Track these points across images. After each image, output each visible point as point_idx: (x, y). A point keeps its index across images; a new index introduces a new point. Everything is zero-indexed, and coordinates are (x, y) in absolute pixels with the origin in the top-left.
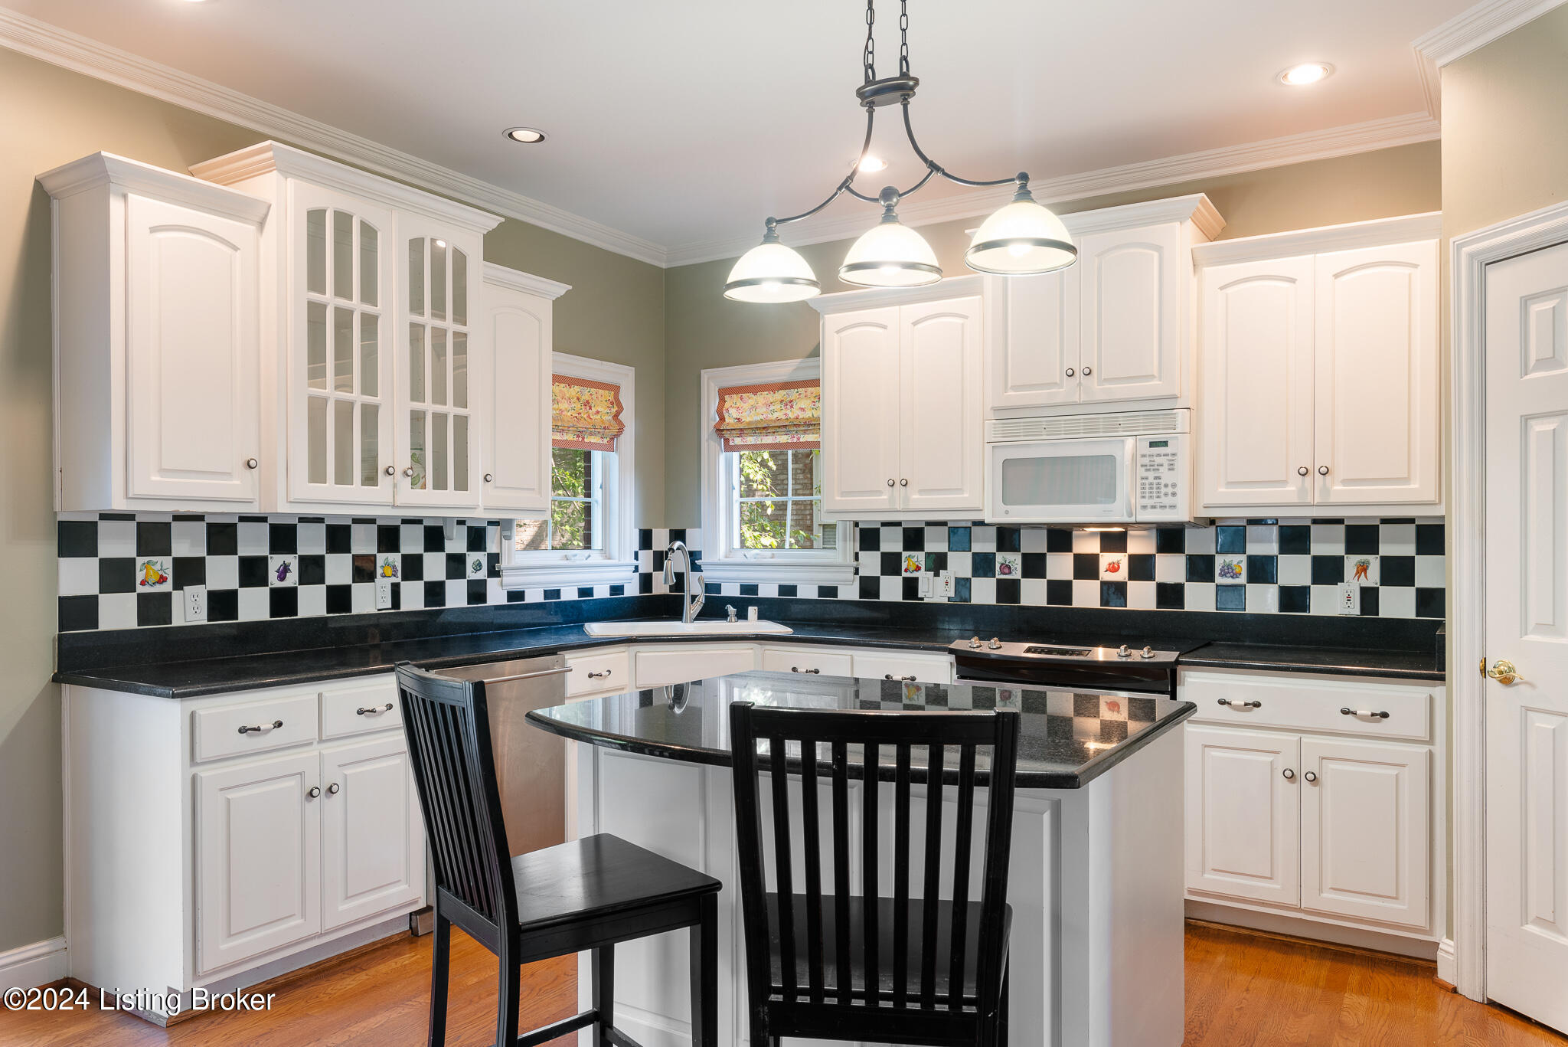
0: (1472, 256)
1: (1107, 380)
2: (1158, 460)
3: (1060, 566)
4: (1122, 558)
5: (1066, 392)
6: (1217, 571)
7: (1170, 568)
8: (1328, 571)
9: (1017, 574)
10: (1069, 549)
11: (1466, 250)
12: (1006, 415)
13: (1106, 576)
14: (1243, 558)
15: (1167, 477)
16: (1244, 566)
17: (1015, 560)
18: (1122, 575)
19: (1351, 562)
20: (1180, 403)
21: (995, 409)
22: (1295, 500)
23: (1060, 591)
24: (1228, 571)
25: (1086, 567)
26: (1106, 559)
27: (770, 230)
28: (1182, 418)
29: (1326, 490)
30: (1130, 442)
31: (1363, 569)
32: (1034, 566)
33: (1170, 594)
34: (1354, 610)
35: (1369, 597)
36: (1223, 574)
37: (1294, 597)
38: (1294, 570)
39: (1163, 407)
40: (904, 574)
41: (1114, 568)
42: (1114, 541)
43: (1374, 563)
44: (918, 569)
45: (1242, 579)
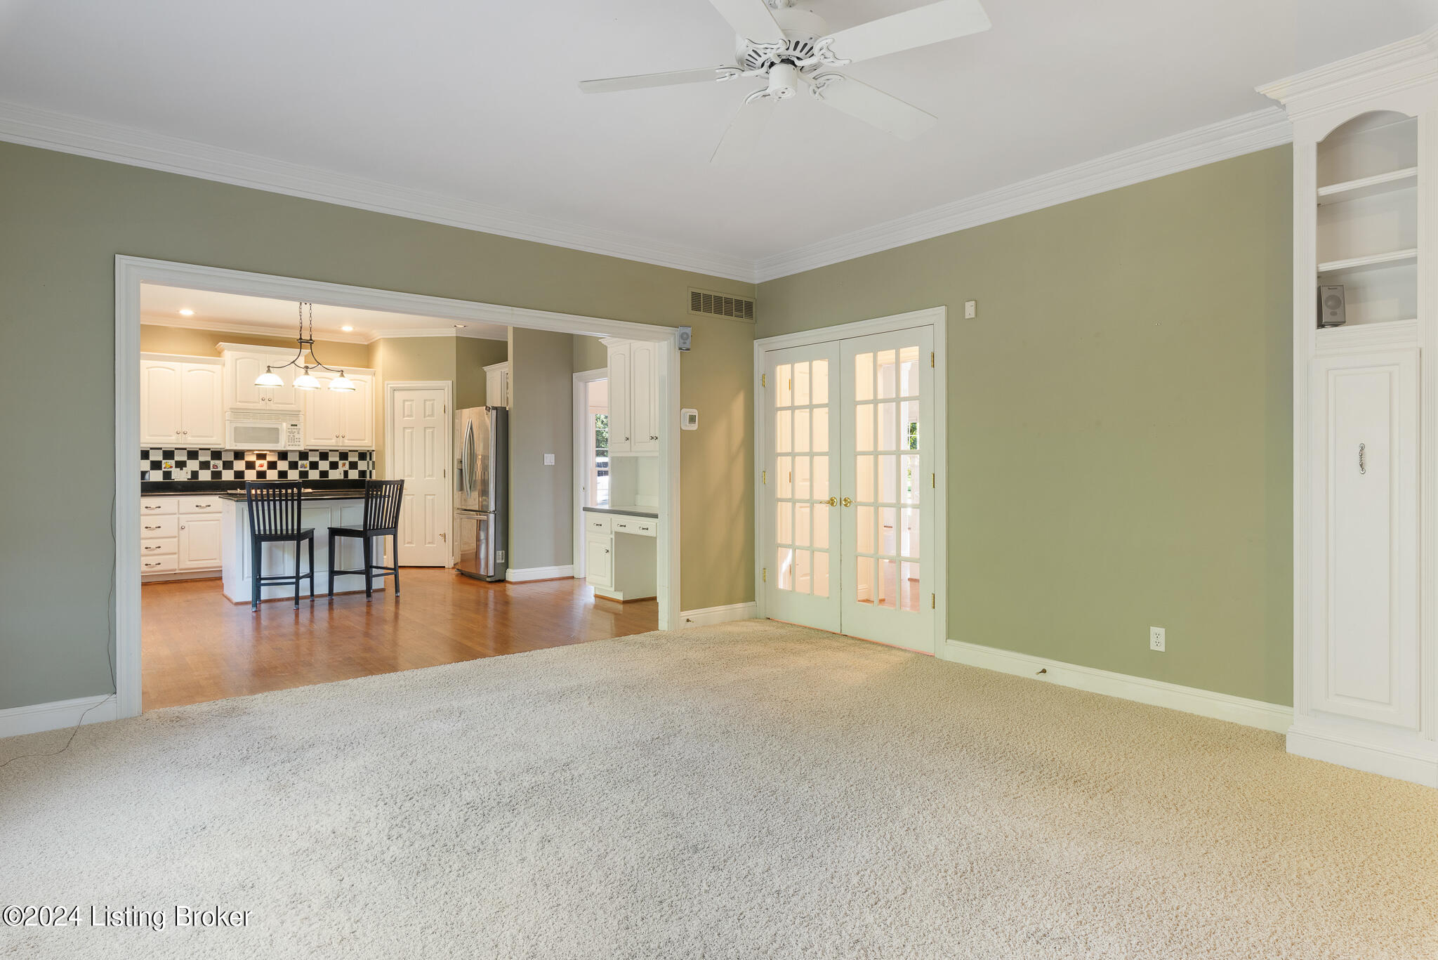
0: (391, 387)
1: (276, 403)
2: (294, 430)
3: (239, 465)
4: (265, 463)
5: (261, 405)
6: (299, 466)
7: (283, 465)
8: (334, 466)
9: (220, 468)
10: (244, 459)
11: (389, 386)
12: (236, 412)
13: (258, 469)
14: (308, 462)
15: (297, 436)
16: (308, 465)
17: (220, 463)
18: (265, 468)
19: (341, 463)
20: (301, 413)
21: (231, 409)
22: (334, 444)
23: (239, 474)
24: (303, 466)
25: (250, 466)
26: (258, 463)
27: (269, 369)
28: (302, 417)
29: (343, 441)
30: (284, 424)
31: (344, 465)
32: (228, 465)
33: (283, 474)
34: (342, 477)
35: (346, 473)
36: (301, 467)
37: (324, 474)
38: (324, 466)
39: (296, 414)
40: (163, 470)
41: (261, 466)
42: (261, 456)
43: (347, 463)
44: (171, 467)
45: (308, 469)
